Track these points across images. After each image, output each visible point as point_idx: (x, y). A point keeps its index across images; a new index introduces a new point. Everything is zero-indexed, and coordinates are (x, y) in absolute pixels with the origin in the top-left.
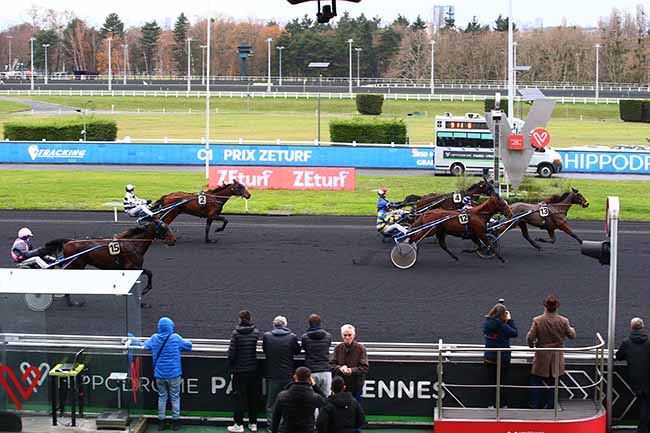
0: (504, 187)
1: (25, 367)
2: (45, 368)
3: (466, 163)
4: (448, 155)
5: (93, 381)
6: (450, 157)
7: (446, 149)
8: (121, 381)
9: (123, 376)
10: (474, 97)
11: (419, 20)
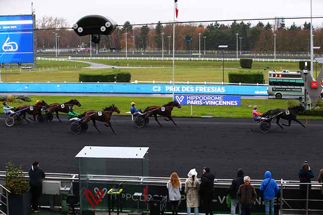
0: (309, 105)
1: (96, 190)
2: (105, 190)
3: (282, 93)
4: (274, 89)
5: (127, 196)
6: (275, 90)
7: (273, 87)
8: (139, 196)
9: (140, 194)
10: (294, 60)
11: (268, 24)
